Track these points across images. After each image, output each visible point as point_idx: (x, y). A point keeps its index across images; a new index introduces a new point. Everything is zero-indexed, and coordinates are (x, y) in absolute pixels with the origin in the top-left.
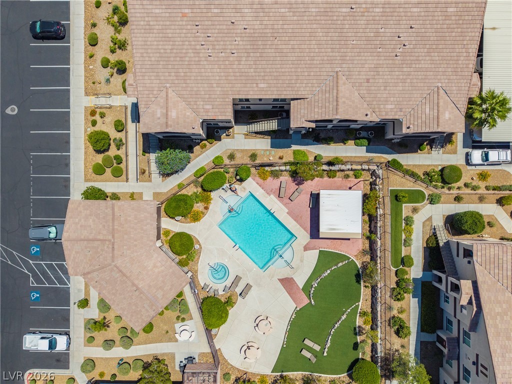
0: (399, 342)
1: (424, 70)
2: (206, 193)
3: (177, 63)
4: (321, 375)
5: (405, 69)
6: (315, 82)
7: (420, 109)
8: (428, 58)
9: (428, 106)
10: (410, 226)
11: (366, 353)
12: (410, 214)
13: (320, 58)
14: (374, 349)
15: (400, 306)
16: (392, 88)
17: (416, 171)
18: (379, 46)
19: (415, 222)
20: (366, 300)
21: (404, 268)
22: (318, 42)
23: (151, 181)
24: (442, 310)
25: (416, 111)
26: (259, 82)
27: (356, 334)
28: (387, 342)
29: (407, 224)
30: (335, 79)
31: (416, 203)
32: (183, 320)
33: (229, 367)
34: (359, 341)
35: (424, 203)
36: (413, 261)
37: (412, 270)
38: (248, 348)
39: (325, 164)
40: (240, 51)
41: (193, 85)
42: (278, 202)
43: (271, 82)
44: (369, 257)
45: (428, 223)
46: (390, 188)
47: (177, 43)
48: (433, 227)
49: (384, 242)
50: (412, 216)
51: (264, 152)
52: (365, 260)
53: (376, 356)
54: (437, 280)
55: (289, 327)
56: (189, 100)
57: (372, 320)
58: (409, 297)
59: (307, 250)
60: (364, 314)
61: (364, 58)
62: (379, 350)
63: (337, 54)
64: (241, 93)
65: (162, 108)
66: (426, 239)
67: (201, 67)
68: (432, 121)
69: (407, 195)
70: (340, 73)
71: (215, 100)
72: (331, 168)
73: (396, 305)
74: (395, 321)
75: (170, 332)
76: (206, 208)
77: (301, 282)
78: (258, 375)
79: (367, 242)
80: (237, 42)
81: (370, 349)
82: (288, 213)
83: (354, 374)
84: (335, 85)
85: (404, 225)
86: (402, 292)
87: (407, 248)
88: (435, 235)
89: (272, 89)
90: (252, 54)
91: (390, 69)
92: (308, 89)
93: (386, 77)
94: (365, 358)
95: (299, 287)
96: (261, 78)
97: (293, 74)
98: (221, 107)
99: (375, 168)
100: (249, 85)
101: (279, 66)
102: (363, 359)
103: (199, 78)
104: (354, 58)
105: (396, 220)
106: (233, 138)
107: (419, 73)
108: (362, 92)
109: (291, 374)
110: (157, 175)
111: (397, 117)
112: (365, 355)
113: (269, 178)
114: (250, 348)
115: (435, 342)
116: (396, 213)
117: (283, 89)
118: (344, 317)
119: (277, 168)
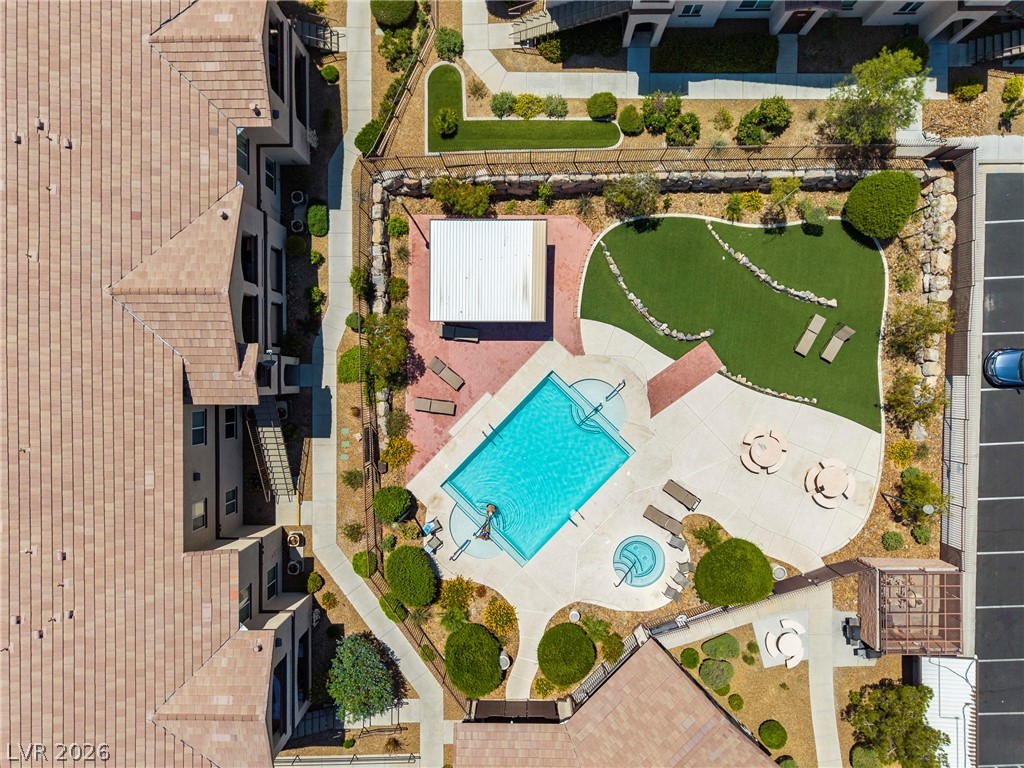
0: (800, 125)
1: (106, 77)
2: (444, 594)
3: (90, 697)
4: (884, 314)
5: (106, 124)
6: (139, 349)
7: (209, 85)
8: (75, 69)
9: (201, 66)
10: (515, 101)
11: (829, 206)
12: (487, 102)
13: (76, 339)
14: (819, 185)
15: (712, 124)
16: (156, 156)
17: (385, 88)
18: (43, 191)
19: (506, 90)
20: (701, 205)
21: (618, 117)
22: (34, 345)
23: (417, 726)
24: (720, 21)
25: (214, 95)
26: (140, 488)
27: (782, 230)
28: (801, 155)
29: (511, 110)
30: (131, 298)
31: (459, 89)
32: (753, 647)
33: (867, 534)
34: (800, 222)
35: (460, 70)
36: (601, 95)
37: (624, 97)
38: (820, 490)
39: (371, 308)
40: (57, 538)
41: (150, 652)
42: (466, 417)
43: (139, 457)
44: (595, 199)
45: (508, 60)
46: (427, 153)
47: (36, 700)
48: (519, 46)
49: (556, 165)
50: (491, 98)
51: (343, 452)
52: (603, 209)
53: (835, 180)
54: (646, 35)
55: (769, 390)
56: (188, 660)
57: (748, 191)
58: (691, 102)
59: (581, 348)
60: (734, 210)
61: (76, 228)
62: (822, 174)
63: (65, 295)
64: (169, 531)
65: (207, 731)
66: (548, 64)
67: (100, 635)
68: (238, 56)
69: (441, 111)
70: (116, 286)
71: (187, 596)
72: (379, 293)
73: (709, 133)
74: (749, 136)
75: (785, 679)
76: (482, 591)
77: (657, 363)
78: (886, 466)
79: (559, 204)
80: (34, 549)
81: (820, 196)
82: (493, 394)
83: (882, 235)
84: (147, 298)
85: (513, 118)
86: (678, 120)
87: (568, 109)
88: (536, 42)
89: (159, 455)
90: (67, 510)
91: (106, 163)
92: (158, 365)
93: (126, 172)
94: (841, 208)
95: (671, 366)
96: (129, 484)
97: (118, 402)
98: (206, 581)
99: (378, 187)
100: (149, 514)
101: (98, 441)
102: (844, 213)
103: (130, 639)
104: (76, 251)
105: (503, 137)
106: (309, 528)
107: (117, 89)
108: (166, 230)
109: (884, 385)
110: (403, 710)
111: (233, 142)
112: (834, 207)
113: (408, 438)
114: (819, 485)
115: (800, 37)
116: (485, 136)
117: (159, 426)
118: (742, 258)
119: (382, 422)
